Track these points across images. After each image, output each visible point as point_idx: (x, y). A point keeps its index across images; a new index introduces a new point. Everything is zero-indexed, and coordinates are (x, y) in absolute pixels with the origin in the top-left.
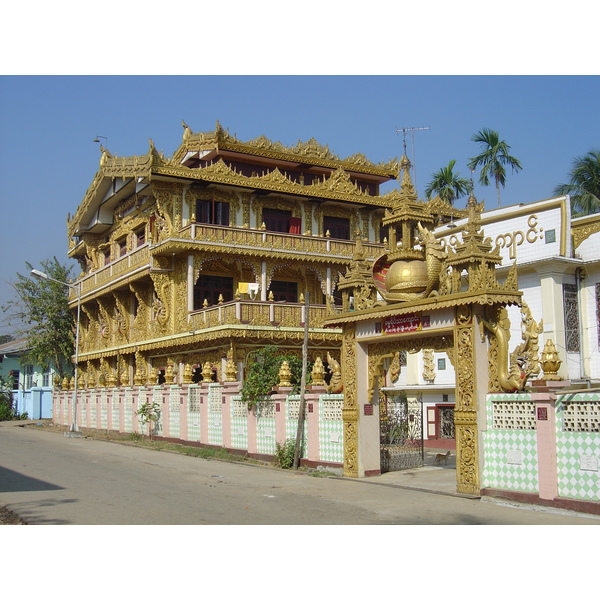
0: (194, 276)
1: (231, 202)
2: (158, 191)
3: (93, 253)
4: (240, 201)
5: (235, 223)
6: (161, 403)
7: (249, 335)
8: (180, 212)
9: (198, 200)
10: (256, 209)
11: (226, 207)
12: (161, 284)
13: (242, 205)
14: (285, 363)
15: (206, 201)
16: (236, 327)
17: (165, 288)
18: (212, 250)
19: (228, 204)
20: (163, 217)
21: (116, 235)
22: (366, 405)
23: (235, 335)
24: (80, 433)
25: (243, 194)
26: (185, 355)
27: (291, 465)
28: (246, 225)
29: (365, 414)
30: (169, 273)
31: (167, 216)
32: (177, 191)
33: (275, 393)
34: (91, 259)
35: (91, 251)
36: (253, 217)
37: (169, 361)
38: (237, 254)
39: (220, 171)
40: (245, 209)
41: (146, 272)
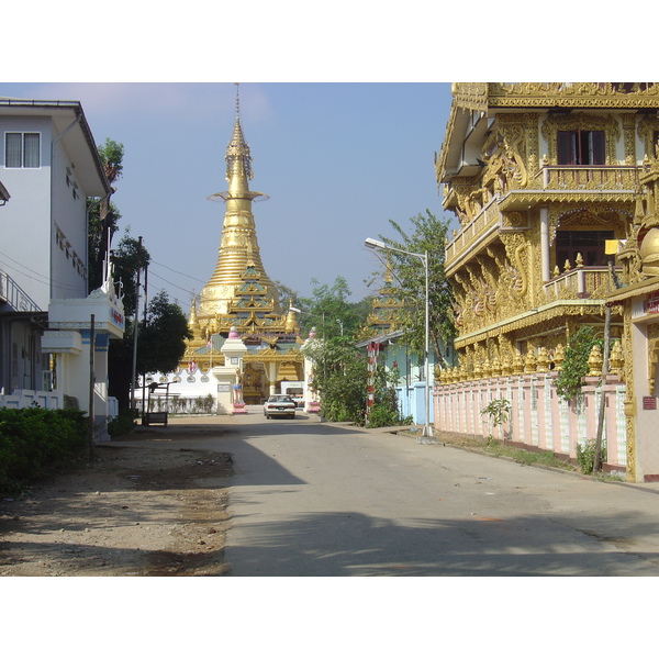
0: (549, 235)
1: (607, 129)
2: (505, 126)
3: (466, 204)
4: (620, 126)
5: (614, 156)
6: (510, 400)
7: (588, 312)
8: (536, 151)
9: (559, 132)
10: (643, 134)
11: (600, 137)
12: (513, 248)
13: (622, 131)
14: (594, 348)
15: (571, 132)
16: (569, 302)
17: (521, 251)
18: (569, 199)
19: (603, 131)
20: (513, 159)
21: (486, 179)
22: (645, 398)
23: (569, 313)
24: (434, 438)
25: (624, 116)
26: (542, 337)
27: (591, 469)
28: (630, 158)
29: (645, 408)
30: (524, 233)
31: (518, 158)
32: (530, 123)
33: (585, 384)
34: (464, 212)
35: (463, 202)
36: (640, 145)
37: (529, 345)
38: (605, 202)
39: (584, 91)
40: (627, 136)
41: (496, 233)
